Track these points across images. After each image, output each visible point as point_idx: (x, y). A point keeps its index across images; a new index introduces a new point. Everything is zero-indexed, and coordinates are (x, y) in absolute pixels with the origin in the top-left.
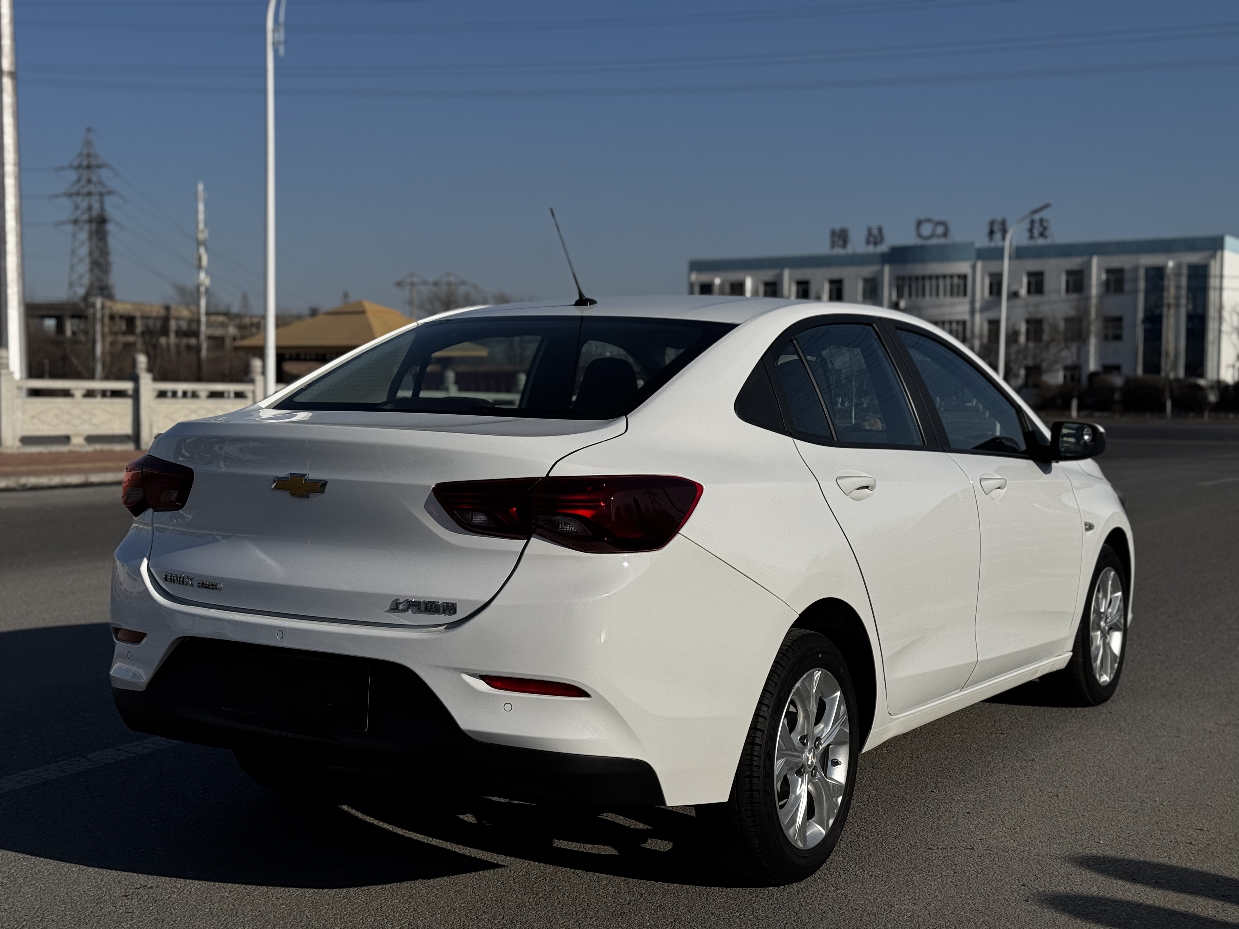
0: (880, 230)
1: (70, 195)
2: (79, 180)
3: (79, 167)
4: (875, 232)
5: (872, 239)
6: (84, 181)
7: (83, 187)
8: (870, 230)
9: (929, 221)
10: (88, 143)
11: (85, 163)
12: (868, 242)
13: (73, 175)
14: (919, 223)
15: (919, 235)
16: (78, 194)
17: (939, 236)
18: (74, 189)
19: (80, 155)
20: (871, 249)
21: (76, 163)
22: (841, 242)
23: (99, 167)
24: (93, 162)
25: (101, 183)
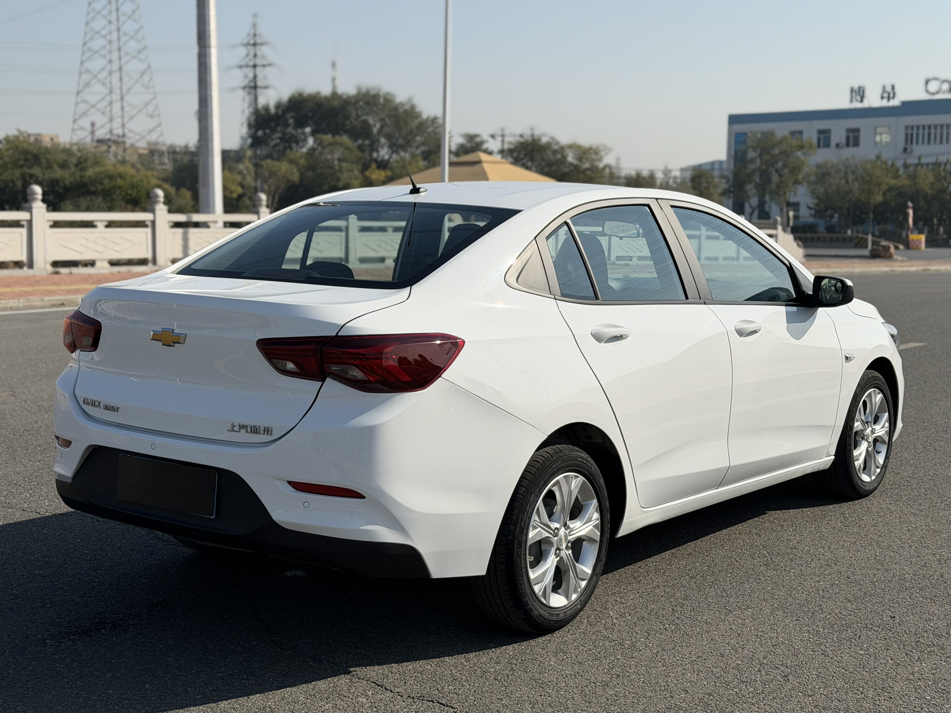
0: (893, 87)
1: (241, 67)
2: (248, 55)
3: (248, 44)
4: (889, 89)
5: (886, 95)
6: (251, 56)
7: (250, 60)
8: (884, 88)
9: (936, 79)
10: (255, 25)
11: (252, 42)
12: (882, 98)
13: (243, 51)
14: (927, 82)
15: (927, 91)
16: (247, 66)
17: (944, 92)
18: (244, 63)
19: (249, 35)
20: (885, 103)
21: (245, 42)
22: (859, 98)
23: (262, 44)
24: (258, 41)
25: (263, 57)
